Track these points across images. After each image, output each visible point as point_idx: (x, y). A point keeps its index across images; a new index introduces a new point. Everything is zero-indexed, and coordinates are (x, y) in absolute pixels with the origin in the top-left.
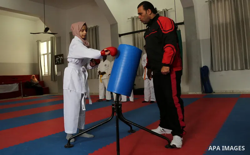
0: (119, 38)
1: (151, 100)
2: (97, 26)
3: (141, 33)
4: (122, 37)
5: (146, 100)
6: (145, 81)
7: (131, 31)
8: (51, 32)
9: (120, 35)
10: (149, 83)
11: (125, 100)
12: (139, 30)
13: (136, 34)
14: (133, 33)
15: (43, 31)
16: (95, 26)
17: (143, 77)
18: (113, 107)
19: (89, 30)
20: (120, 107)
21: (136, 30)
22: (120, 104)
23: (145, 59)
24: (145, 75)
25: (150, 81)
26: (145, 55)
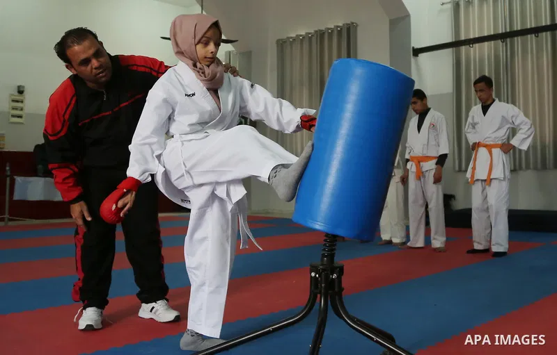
0: (413, 59)
2: (353, 23)
3: (477, 45)
4: (422, 56)
6: (473, 187)
7: (448, 39)
9: (417, 52)
10: (484, 194)
11: (420, 243)
12: (472, 37)
13: (463, 49)
14: (456, 44)
16: (347, 24)
18: (313, 274)
19: (331, 35)
20: (335, 276)
21: (463, 38)
22: (337, 268)
23: (476, 121)
24: (474, 168)
25: (487, 187)
26: (477, 109)
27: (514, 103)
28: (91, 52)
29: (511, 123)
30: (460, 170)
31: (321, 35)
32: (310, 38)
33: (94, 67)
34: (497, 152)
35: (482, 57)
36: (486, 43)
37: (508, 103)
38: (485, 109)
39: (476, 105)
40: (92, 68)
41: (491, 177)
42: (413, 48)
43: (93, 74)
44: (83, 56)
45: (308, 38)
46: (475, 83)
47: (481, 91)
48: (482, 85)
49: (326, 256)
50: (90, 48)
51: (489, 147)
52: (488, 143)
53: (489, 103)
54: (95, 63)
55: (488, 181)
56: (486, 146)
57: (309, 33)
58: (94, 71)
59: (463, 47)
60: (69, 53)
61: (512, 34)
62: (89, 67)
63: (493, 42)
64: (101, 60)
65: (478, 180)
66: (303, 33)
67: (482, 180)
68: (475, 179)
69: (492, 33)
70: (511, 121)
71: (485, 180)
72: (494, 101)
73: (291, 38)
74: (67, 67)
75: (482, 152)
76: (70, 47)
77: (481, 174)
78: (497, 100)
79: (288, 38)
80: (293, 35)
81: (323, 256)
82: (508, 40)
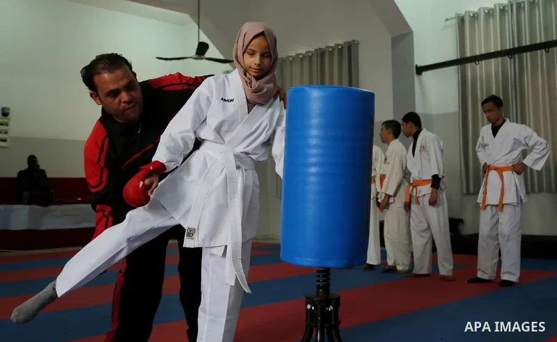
0: (416, 78)
1: (505, 277)
2: (354, 41)
3: (483, 62)
4: (426, 74)
5: (480, 275)
6: (482, 212)
7: (453, 56)
8: (222, 57)
9: (420, 70)
10: (495, 220)
12: (477, 53)
13: (469, 65)
14: (461, 62)
15: (193, 52)
16: (349, 42)
17: (480, 199)
18: (309, 307)
19: (331, 53)
20: (331, 308)
21: (468, 55)
22: (333, 299)
23: (485, 142)
24: (485, 193)
25: (499, 213)
26: (486, 130)
27: (523, 122)
28: (123, 83)
29: (524, 145)
30: (468, 193)
31: (321, 53)
32: (310, 57)
33: (123, 100)
34: (508, 175)
35: (488, 75)
36: (493, 60)
37: (517, 122)
38: (495, 131)
39: (483, 125)
40: (120, 102)
41: (504, 203)
42: (416, 66)
43: (121, 109)
44: (112, 87)
45: (309, 57)
46: (484, 103)
47: (490, 111)
48: (490, 105)
49: (321, 288)
50: (122, 79)
51: (500, 170)
52: (499, 166)
53: (499, 123)
54: (124, 96)
55: (500, 206)
56: (496, 169)
57: (309, 52)
58: (123, 105)
59: (469, 64)
60: (97, 79)
61: (521, 50)
62: (117, 100)
63: (500, 59)
64: (133, 93)
65: (488, 205)
66: (303, 52)
67: (492, 205)
68: (486, 204)
69: (499, 49)
70: (524, 143)
71: (497, 206)
72: (504, 121)
73: (291, 57)
74: (91, 95)
75: (493, 175)
76: (100, 73)
77: (493, 198)
78: (508, 121)
79: (288, 57)
80: (293, 54)
81: (319, 287)
82: (517, 56)
